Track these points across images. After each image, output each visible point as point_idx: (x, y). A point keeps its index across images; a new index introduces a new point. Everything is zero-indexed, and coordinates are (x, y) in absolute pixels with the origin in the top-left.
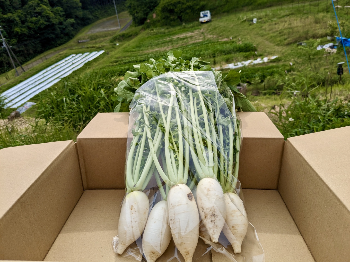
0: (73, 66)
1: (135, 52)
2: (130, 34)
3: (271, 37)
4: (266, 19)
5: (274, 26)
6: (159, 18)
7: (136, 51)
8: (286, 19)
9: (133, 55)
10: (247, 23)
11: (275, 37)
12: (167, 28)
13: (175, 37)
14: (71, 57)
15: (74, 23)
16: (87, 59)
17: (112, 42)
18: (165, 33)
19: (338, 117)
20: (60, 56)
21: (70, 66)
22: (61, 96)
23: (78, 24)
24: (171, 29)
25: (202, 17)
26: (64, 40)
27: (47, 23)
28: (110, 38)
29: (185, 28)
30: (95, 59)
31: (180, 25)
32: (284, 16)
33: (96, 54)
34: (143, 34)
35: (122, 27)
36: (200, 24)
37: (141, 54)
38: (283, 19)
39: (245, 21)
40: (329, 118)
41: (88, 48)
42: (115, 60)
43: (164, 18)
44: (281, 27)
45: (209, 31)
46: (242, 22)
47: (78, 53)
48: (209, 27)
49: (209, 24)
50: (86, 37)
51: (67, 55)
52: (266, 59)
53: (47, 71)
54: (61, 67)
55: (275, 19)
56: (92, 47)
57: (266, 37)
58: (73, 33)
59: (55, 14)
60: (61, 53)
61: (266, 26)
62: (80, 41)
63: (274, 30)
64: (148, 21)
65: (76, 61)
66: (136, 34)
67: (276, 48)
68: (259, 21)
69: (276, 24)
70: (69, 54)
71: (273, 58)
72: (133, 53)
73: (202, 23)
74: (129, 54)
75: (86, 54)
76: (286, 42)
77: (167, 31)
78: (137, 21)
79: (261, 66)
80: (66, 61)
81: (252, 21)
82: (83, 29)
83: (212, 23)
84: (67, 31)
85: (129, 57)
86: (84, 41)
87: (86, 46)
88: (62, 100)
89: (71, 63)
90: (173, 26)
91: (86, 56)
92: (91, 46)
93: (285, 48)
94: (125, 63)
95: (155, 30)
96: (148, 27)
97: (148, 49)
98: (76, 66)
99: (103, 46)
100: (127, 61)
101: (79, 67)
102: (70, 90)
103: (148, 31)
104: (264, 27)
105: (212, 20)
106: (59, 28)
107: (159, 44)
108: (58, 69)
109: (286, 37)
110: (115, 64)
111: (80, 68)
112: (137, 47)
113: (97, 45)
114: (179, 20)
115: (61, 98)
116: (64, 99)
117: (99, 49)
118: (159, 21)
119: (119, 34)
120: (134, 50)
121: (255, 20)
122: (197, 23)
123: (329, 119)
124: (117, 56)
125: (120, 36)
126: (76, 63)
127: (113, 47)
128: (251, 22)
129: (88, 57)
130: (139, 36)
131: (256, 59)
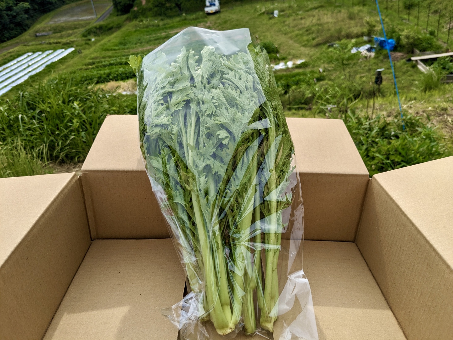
0: (30, 69)
1: (118, 51)
2: (111, 25)
3: (297, 35)
4: (290, 12)
5: (300, 22)
6: (150, 5)
7: (119, 49)
8: (315, 12)
9: (115, 54)
10: (265, 17)
11: (301, 35)
12: (162, 20)
13: (173, 32)
14: (25, 56)
15: (29, 8)
16: (49, 60)
17: (84, 36)
18: (158, 26)
19: (383, 139)
20: (9, 55)
21: (25, 69)
22: (14, 112)
23: (35, 10)
24: (168, 21)
25: (208, 7)
26: (14, 32)
28: (82, 30)
29: (185, 19)
30: (61, 59)
31: (179, 15)
32: (311, 9)
33: (63, 52)
34: (129, 27)
35: (99, 16)
36: (205, 15)
37: (126, 54)
38: (310, 13)
39: (263, 13)
40: (374, 139)
41: (50, 44)
42: (91, 61)
43: (157, 6)
44: (308, 22)
45: (217, 25)
46: (260, 14)
47: (35, 51)
48: (218, 19)
49: (218, 15)
50: (47, 29)
51: (20, 53)
52: (290, 64)
54: (12, 70)
55: (300, 12)
56: (56, 43)
57: (290, 35)
58: (27, 22)
60: (11, 50)
61: (289, 21)
62: (38, 34)
63: (300, 26)
64: (135, 9)
65: (33, 62)
66: (119, 27)
67: (303, 49)
68: (282, 14)
69: (302, 19)
70: (23, 52)
71: (299, 62)
72: (116, 53)
73: (209, 14)
74: (110, 53)
75: (47, 52)
76: (314, 42)
77: (161, 23)
78: (119, 8)
79: (285, 73)
80: (18, 62)
81: (273, 13)
82: (42, 17)
83: (222, 15)
84: (19, 19)
85: (110, 57)
86: (44, 33)
87: (47, 41)
88: (17, 118)
89: (26, 66)
90: (170, 17)
91: (48, 55)
92: (55, 41)
93: (313, 49)
94: (105, 66)
95: (146, 22)
96: (135, 17)
97: (136, 47)
98: (34, 69)
99: (73, 42)
100: (107, 63)
101: (38, 71)
102: (28, 104)
103: (135, 22)
104: (287, 23)
105: (222, 10)
106: (7, 15)
107: (150, 41)
108: (6, 73)
109: (314, 35)
110: (90, 67)
111: (40, 72)
112: (121, 43)
113: (64, 40)
114: (177, 9)
115: (15, 116)
116: (20, 116)
117: (66, 45)
118: (150, 10)
119: (95, 25)
120: (116, 48)
121: (276, 13)
122: (201, 13)
123: (373, 141)
124: (93, 56)
125: (96, 28)
126: (33, 64)
127: (87, 44)
128: (271, 16)
129: (52, 56)
130: (123, 29)
131: (278, 64)
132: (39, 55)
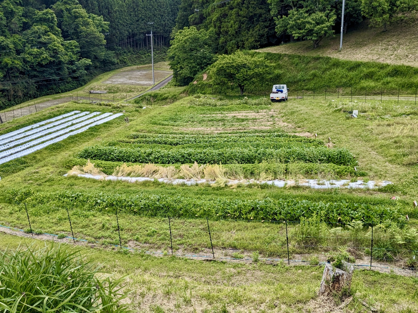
0: (73, 128)
2: (166, 95)
3: (381, 146)
4: (374, 114)
5: (386, 129)
6: (211, 82)
7: (168, 125)
8: (406, 120)
10: (342, 115)
11: (387, 146)
12: (221, 99)
13: (230, 115)
14: (73, 113)
15: (90, 64)
16: (95, 122)
17: (136, 102)
18: (216, 106)
20: (57, 109)
21: (67, 127)
23: (96, 67)
24: (226, 101)
25: (274, 93)
26: (70, 85)
27: (52, 59)
29: (246, 103)
30: (107, 123)
31: (240, 97)
32: (401, 115)
33: (110, 115)
35: (156, 83)
36: (270, 101)
37: (174, 131)
39: (340, 110)
41: (100, 105)
42: (135, 133)
43: (218, 84)
44: (397, 131)
45: (283, 115)
46: (336, 111)
47: (84, 110)
48: (283, 109)
49: (283, 104)
50: (102, 88)
51: (68, 109)
52: (371, 184)
53: (32, 129)
54: (54, 126)
55: (387, 117)
56: (107, 105)
57: (372, 144)
58: (85, 78)
59: (67, 48)
60: (60, 105)
61: (372, 125)
63: (387, 135)
64: (195, 83)
65: (78, 121)
66: (175, 98)
67: (390, 166)
68: (362, 114)
69: (389, 125)
70: (72, 109)
71: (383, 184)
72: (163, 128)
73: (274, 100)
74: (156, 128)
75: (95, 114)
76: (406, 160)
77: (219, 103)
78: (179, 78)
79: (363, 195)
80: (63, 118)
81: (351, 112)
82: (100, 76)
83: (289, 104)
84: (77, 74)
85: (156, 132)
86: (98, 91)
87: (98, 102)
89: (70, 123)
90: (231, 98)
93: (404, 168)
94: (148, 142)
95: (203, 99)
96: (193, 92)
97: (186, 125)
98: (76, 129)
99: (123, 107)
100: (152, 139)
101: (80, 131)
103: (191, 98)
104: (369, 128)
105: (289, 98)
106: (68, 68)
107: (204, 121)
108: (48, 128)
110: (133, 140)
111: (82, 134)
112: (172, 119)
113: (115, 104)
114: (239, 89)
118: (210, 86)
119: (150, 92)
120: (166, 123)
121: (355, 112)
122: (265, 99)
124: (138, 128)
125: (150, 95)
126: (77, 123)
127: (137, 111)
128: (350, 115)
129: (98, 118)
130: (177, 103)
131: (355, 181)
132: (86, 115)
